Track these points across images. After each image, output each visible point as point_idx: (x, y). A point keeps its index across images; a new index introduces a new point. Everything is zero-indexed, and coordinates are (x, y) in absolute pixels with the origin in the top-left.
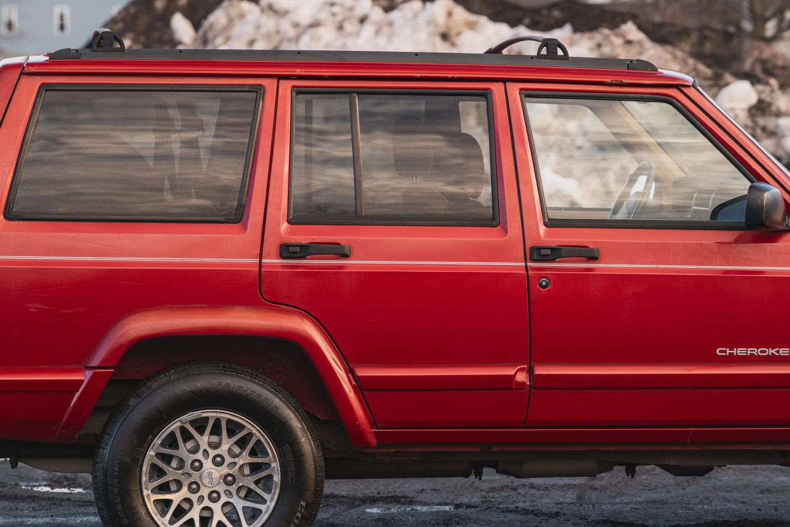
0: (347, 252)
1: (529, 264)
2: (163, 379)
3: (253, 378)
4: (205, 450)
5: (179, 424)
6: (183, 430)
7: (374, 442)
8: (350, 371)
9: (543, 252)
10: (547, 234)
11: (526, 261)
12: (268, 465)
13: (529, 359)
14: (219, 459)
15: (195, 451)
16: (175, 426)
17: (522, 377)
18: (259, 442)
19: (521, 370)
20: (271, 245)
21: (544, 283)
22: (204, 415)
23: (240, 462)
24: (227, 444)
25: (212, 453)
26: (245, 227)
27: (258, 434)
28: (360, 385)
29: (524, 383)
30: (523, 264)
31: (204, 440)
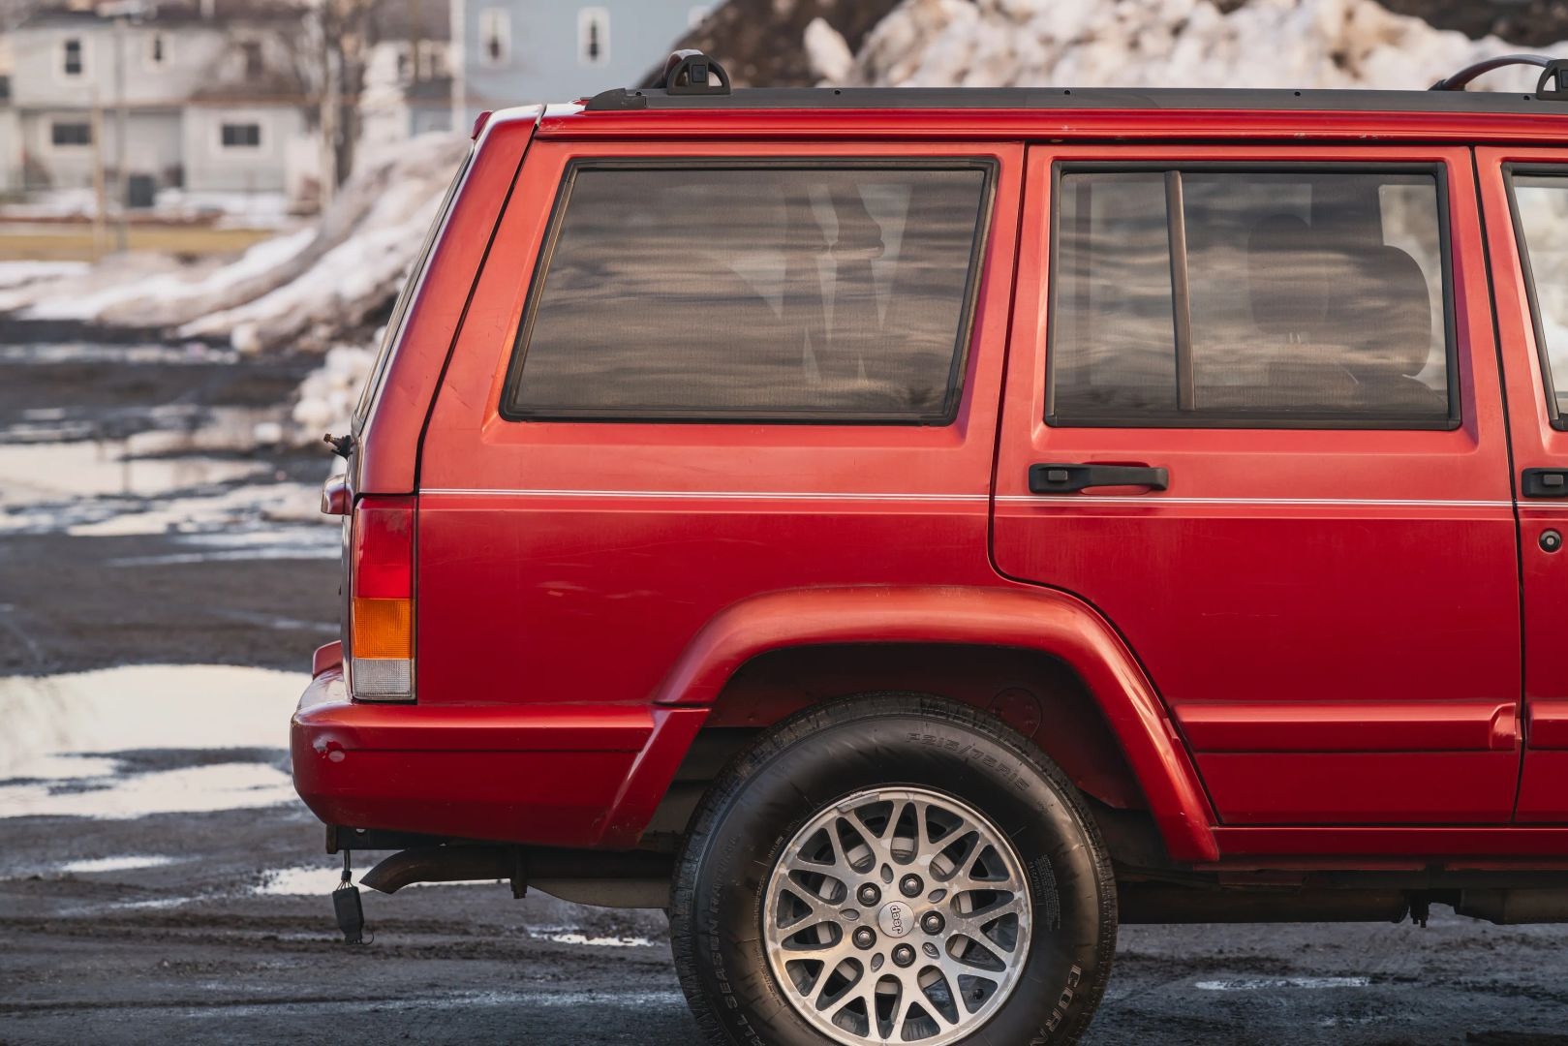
0: (1161, 481)
1: (1520, 504)
2: (803, 727)
3: (977, 726)
4: (885, 866)
5: (835, 814)
6: (843, 827)
7: (1214, 851)
8: (1167, 713)
9: (1549, 480)
10: (1556, 445)
11: (1514, 498)
12: (1007, 896)
13: (1521, 690)
14: (912, 883)
15: (866, 866)
16: (826, 818)
17: (1506, 726)
18: (989, 850)
19: (1505, 711)
20: (1013, 467)
21: (1550, 541)
22: (883, 797)
23: (954, 888)
24: (927, 854)
25: (900, 871)
26: (962, 433)
27: (988, 835)
28: (1187, 740)
29: (1510, 738)
30: (1509, 504)
31: (883, 846)
